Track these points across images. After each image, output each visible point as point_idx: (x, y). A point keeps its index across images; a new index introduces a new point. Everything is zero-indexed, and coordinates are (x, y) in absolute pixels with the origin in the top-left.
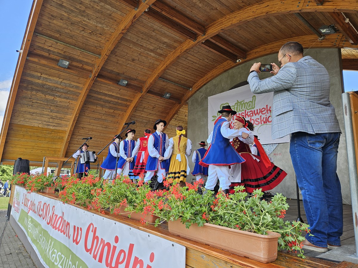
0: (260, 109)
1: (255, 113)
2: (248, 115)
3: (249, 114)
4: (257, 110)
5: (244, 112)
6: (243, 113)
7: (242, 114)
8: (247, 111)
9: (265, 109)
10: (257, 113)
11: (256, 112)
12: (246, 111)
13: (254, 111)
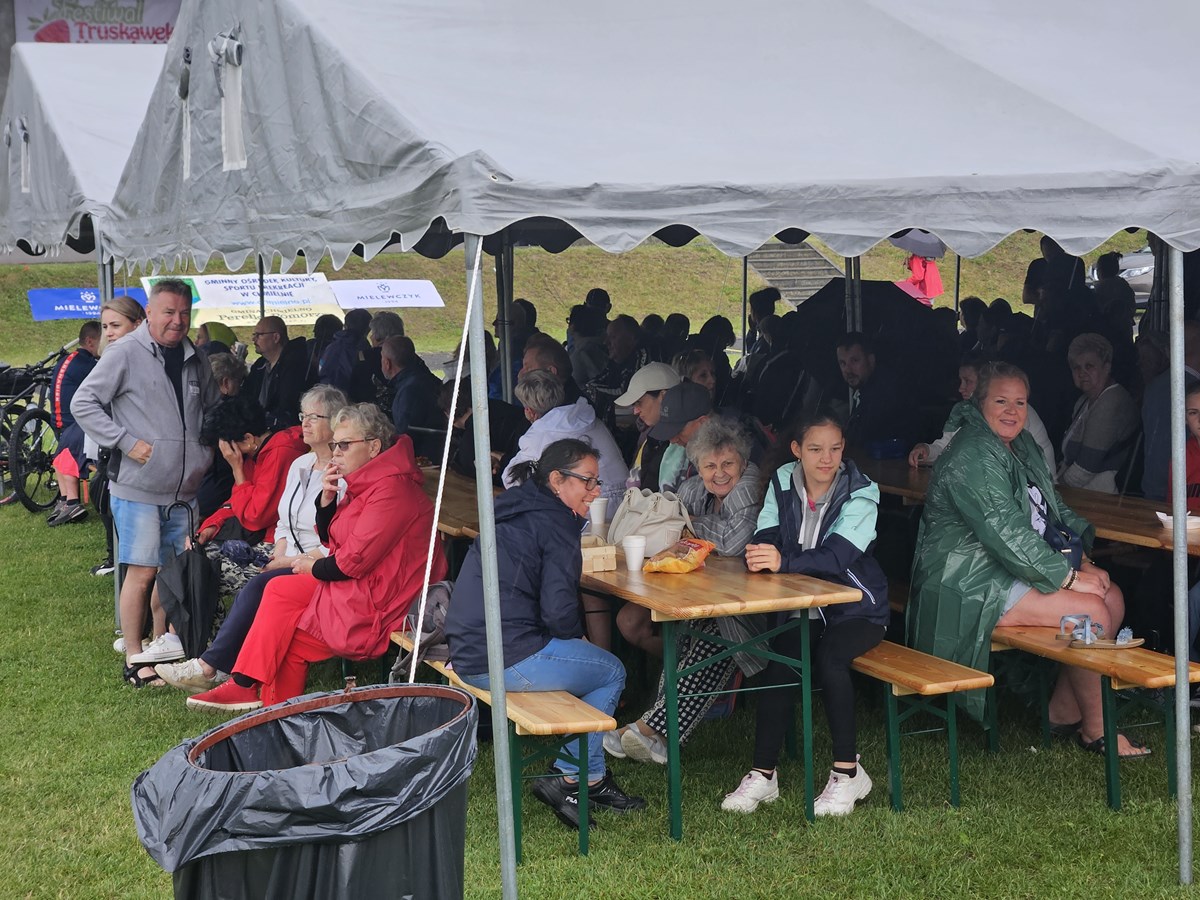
0: (153, 29)
1: (142, 33)
2: (126, 34)
3: (129, 32)
4: (148, 28)
5: (118, 26)
6: (116, 28)
7: (114, 30)
8: (125, 25)
9: (163, 29)
10: (148, 33)
11: (145, 31)
12: (121, 25)
13: (142, 28)
